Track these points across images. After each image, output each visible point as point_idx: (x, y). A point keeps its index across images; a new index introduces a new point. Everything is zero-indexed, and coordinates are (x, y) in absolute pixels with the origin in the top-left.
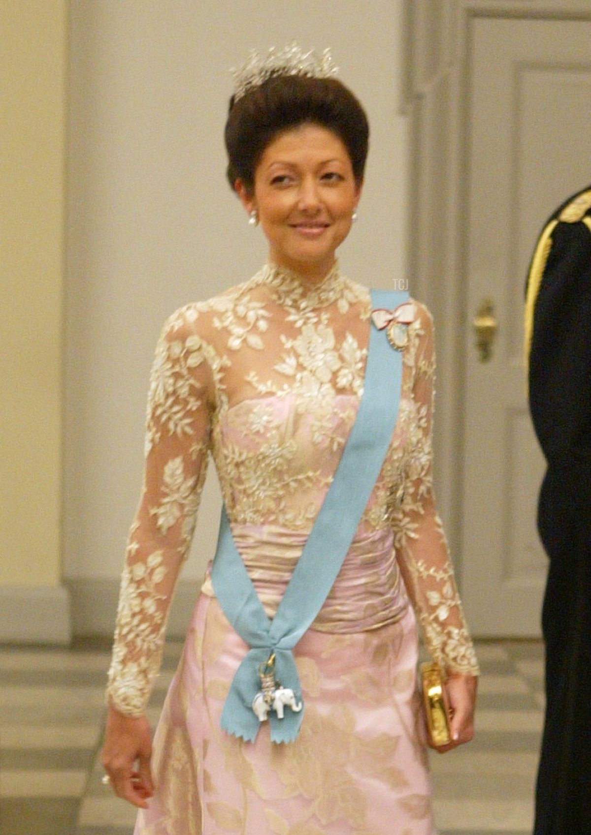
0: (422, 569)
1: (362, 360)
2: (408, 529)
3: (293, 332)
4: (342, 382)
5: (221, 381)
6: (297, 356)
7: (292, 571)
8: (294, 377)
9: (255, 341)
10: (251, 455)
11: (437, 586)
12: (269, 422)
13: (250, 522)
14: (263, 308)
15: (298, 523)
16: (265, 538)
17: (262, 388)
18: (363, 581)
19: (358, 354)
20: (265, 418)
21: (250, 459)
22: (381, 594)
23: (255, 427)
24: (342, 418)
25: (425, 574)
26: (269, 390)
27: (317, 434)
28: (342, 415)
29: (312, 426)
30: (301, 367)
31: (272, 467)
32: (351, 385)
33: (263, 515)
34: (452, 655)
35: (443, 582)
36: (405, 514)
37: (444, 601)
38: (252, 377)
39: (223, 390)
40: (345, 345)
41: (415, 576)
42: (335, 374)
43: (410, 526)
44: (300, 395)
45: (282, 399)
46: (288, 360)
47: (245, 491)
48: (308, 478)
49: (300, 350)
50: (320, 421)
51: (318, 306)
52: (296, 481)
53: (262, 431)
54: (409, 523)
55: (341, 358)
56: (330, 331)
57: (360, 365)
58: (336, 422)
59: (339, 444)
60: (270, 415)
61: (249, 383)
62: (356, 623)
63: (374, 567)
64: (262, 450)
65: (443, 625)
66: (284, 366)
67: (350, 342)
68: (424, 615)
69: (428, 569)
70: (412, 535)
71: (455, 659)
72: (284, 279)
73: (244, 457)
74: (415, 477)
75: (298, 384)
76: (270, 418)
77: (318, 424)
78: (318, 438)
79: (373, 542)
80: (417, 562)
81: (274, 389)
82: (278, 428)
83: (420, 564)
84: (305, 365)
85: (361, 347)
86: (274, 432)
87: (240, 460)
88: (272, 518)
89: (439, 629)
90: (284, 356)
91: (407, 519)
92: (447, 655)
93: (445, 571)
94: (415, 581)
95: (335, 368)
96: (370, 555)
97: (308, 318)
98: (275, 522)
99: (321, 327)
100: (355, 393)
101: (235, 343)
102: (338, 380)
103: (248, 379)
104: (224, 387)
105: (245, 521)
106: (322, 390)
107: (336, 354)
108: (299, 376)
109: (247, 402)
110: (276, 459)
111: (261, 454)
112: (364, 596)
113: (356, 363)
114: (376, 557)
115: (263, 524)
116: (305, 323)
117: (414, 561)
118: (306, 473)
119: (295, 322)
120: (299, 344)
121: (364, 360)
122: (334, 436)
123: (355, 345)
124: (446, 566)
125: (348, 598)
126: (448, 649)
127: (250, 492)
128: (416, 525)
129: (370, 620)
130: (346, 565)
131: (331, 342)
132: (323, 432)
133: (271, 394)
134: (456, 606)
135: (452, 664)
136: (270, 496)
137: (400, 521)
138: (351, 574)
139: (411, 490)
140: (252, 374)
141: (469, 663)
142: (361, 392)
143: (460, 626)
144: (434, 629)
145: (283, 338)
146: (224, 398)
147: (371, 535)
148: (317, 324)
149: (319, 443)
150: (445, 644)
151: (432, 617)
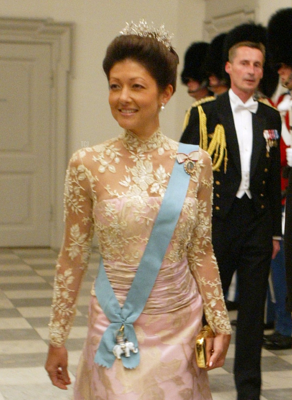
0: (203, 282)
1: (166, 178)
2: (197, 262)
3: (132, 164)
4: (153, 190)
5: (94, 189)
6: (132, 176)
7: (131, 284)
8: (128, 188)
9: (112, 168)
10: (106, 227)
11: (211, 290)
12: (113, 211)
13: (110, 259)
14: (118, 151)
15: (131, 261)
16: (116, 268)
17: (111, 194)
18: (166, 288)
19: (165, 176)
20: (112, 209)
21: (106, 229)
22: (178, 294)
23: (108, 214)
24: (152, 209)
25: (205, 284)
26: (114, 195)
27: (137, 217)
28: (151, 207)
29: (135, 213)
30: (133, 182)
31: (116, 233)
32: (158, 192)
33: (115, 256)
34: (217, 324)
35: (214, 288)
36: (196, 255)
37: (214, 297)
38: (108, 187)
39: (94, 193)
40: (158, 171)
41: (200, 285)
42: (150, 186)
43: (198, 260)
44: (129, 197)
45: (120, 200)
46: (126, 179)
47: (106, 244)
48: (135, 239)
49: (133, 174)
50: (139, 210)
51: (146, 151)
52: (128, 240)
53: (110, 215)
54: (197, 259)
55: (155, 178)
56: (151, 164)
57: (164, 181)
58: (148, 211)
59: (150, 221)
60: (114, 208)
61: (106, 190)
62: (163, 309)
63: (173, 281)
64: (111, 225)
65: (213, 309)
66: (124, 182)
67: (162, 169)
68: (205, 304)
69: (206, 281)
70: (199, 265)
71: (218, 326)
72: (130, 137)
73: (103, 228)
74: (200, 237)
75: (129, 192)
76: (114, 210)
77: (137, 212)
78: (138, 219)
79: (171, 269)
80: (201, 278)
81: (117, 195)
82: (117, 214)
83: (202, 279)
84: (135, 181)
85: (166, 172)
86: (115, 216)
87: (101, 229)
88: (119, 258)
89: (211, 311)
90: (125, 176)
91: (197, 257)
92: (215, 324)
93: (216, 283)
94: (200, 288)
95: (151, 182)
96: (169, 276)
97: (140, 157)
98: (120, 260)
99: (147, 161)
100: (160, 196)
101: (102, 169)
102: (151, 189)
103: (106, 188)
104: (95, 192)
105: (107, 259)
106: (142, 194)
107: (152, 175)
108: (130, 188)
109: (105, 201)
110: (117, 230)
111: (111, 227)
112: (167, 295)
113: (162, 180)
114: (173, 276)
115: (115, 261)
116: (139, 160)
117: (200, 277)
118: (133, 236)
119: (134, 159)
120: (133, 170)
121: (168, 178)
122: (146, 218)
123: (164, 171)
124: (216, 280)
125: (158, 297)
126: (215, 321)
127: (108, 244)
128: (201, 260)
129: (170, 307)
130: (157, 281)
131: (151, 169)
132: (141, 216)
133: (116, 197)
134: (220, 300)
135: (218, 328)
136: (117, 247)
137: (193, 257)
138: (159, 285)
139: (198, 243)
140: (108, 186)
141: (225, 328)
142: (163, 195)
143: (222, 310)
144: (209, 311)
145: (126, 167)
146: (95, 197)
147: (170, 265)
148: (144, 160)
149: (138, 222)
150: (214, 318)
151: (208, 305)
